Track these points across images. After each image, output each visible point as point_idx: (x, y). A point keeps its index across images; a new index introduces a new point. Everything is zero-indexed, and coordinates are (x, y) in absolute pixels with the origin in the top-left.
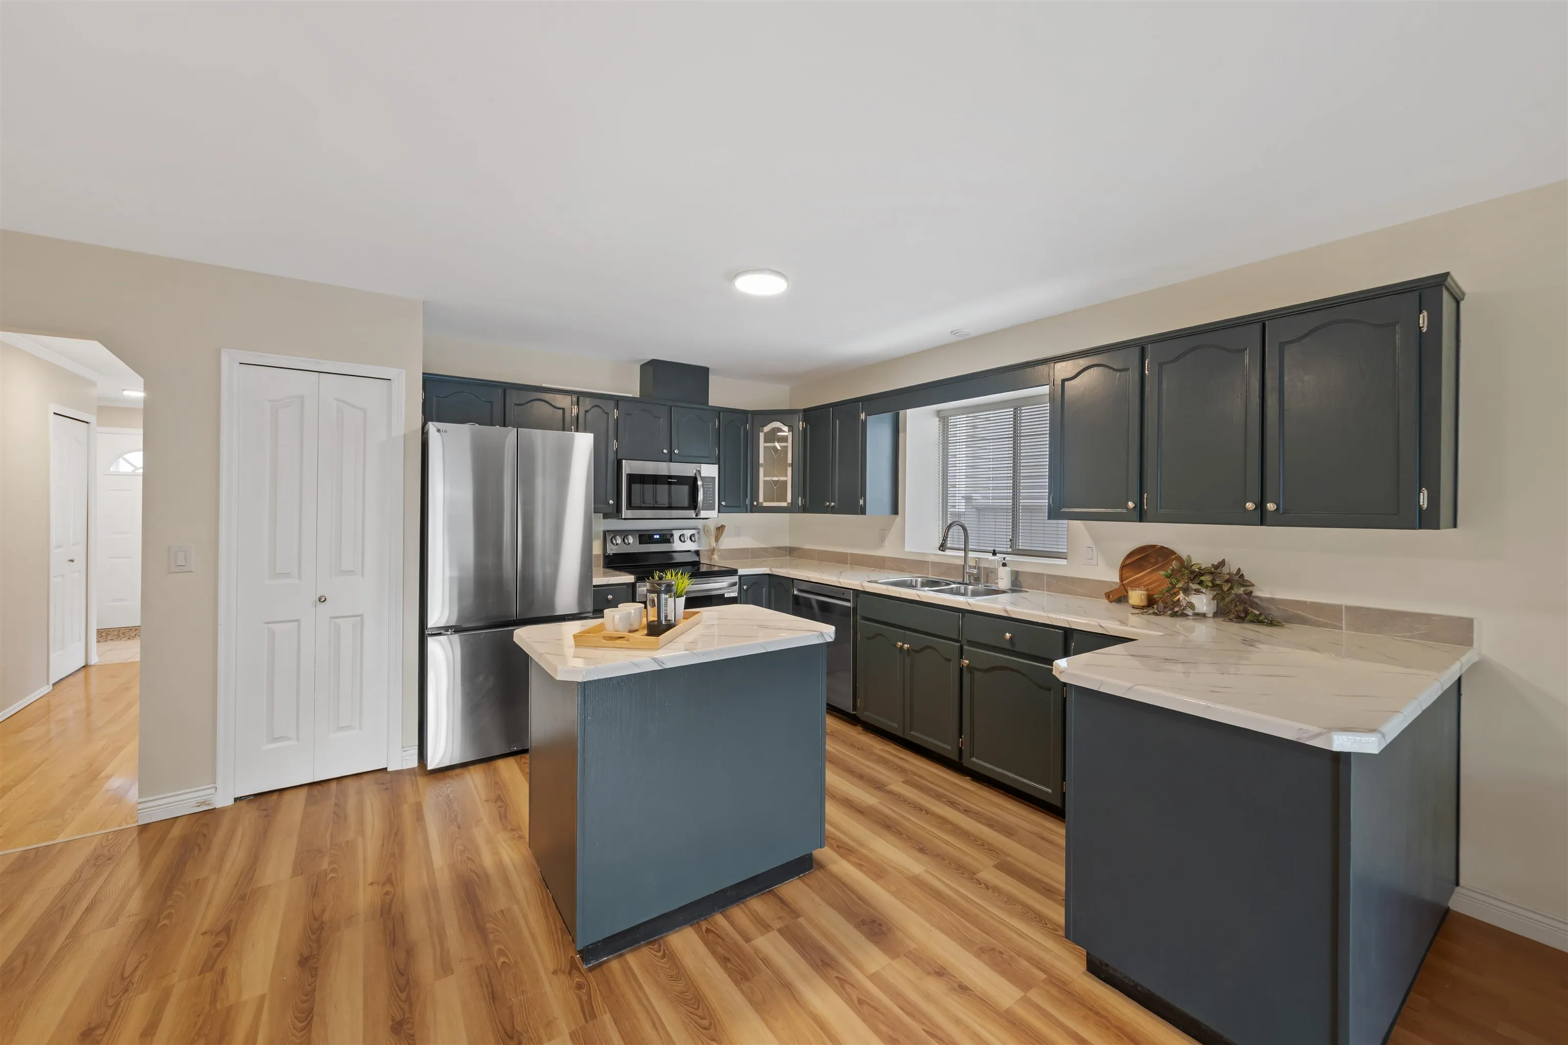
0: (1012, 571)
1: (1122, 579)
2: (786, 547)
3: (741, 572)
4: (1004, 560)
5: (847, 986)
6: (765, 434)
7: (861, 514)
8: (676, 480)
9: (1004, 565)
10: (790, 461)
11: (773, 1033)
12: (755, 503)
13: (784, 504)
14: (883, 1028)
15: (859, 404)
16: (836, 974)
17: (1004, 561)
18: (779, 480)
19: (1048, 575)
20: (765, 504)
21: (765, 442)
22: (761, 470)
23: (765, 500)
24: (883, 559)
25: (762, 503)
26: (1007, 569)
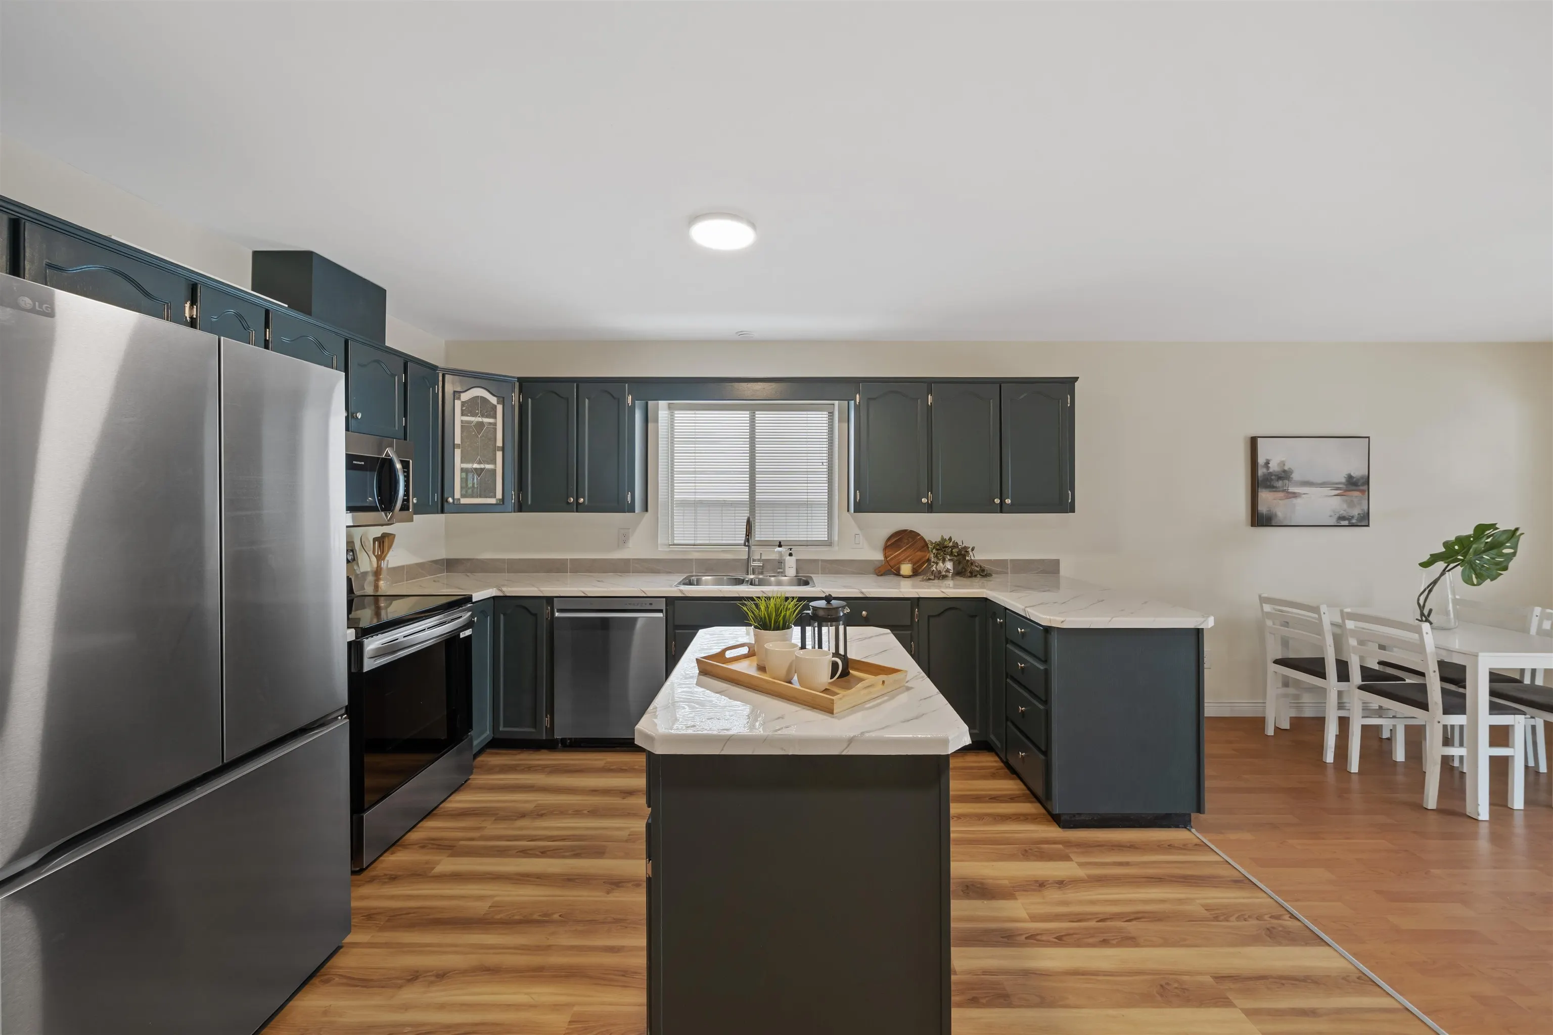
0: (797, 560)
1: (886, 557)
2: (443, 559)
3: (477, 596)
4: (791, 550)
5: (1039, 937)
6: (463, 404)
7: (629, 512)
8: (363, 463)
9: (791, 555)
10: (499, 443)
11: (1083, 1008)
12: (450, 500)
13: (492, 501)
14: (1091, 940)
15: (625, 385)
16: (1023, 937)
17: (791, 552)
18: (485, 468)
19: (823, 561)
20: (464, 501)
21: (463, 414)
22: (458, 452)
23: (463, 496)
24: (627, 561)
25: (459, 499)
26: (793, 558)
